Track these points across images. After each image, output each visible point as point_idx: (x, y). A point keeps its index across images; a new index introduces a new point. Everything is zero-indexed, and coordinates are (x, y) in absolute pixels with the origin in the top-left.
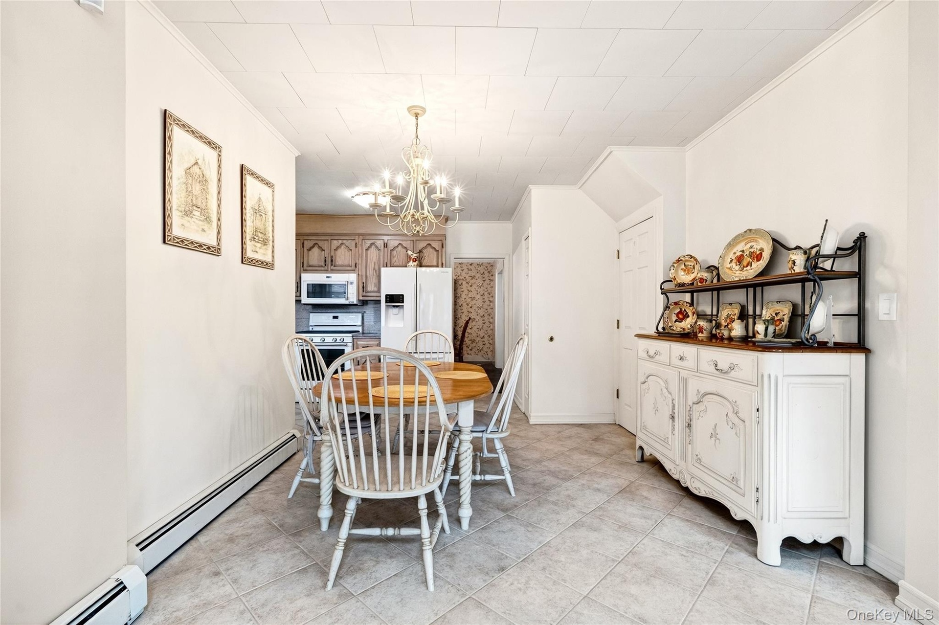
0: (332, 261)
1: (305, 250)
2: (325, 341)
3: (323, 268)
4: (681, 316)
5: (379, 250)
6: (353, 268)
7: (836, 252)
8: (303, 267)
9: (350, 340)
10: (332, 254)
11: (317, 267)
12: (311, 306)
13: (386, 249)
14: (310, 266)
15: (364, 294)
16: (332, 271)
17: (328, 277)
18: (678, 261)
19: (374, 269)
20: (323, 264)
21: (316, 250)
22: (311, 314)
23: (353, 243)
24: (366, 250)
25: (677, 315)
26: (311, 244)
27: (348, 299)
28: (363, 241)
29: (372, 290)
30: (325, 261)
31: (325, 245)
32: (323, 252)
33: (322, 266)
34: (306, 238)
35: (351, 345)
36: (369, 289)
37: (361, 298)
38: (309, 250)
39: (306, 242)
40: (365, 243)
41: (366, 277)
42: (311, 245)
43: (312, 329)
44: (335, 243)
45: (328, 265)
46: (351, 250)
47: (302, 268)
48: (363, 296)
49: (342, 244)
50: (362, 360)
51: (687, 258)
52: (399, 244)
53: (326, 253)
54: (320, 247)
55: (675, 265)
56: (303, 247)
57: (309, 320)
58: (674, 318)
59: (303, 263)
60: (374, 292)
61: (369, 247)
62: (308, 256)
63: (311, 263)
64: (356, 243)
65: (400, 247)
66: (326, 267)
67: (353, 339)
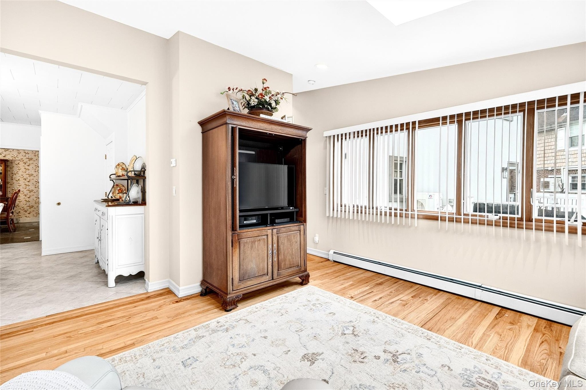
4: (120, 191)
7: (141, 169)
18: (119, 165)
25: (119, 190)
51: (122, 164)
55: (117, 167)
58: (117, 192)
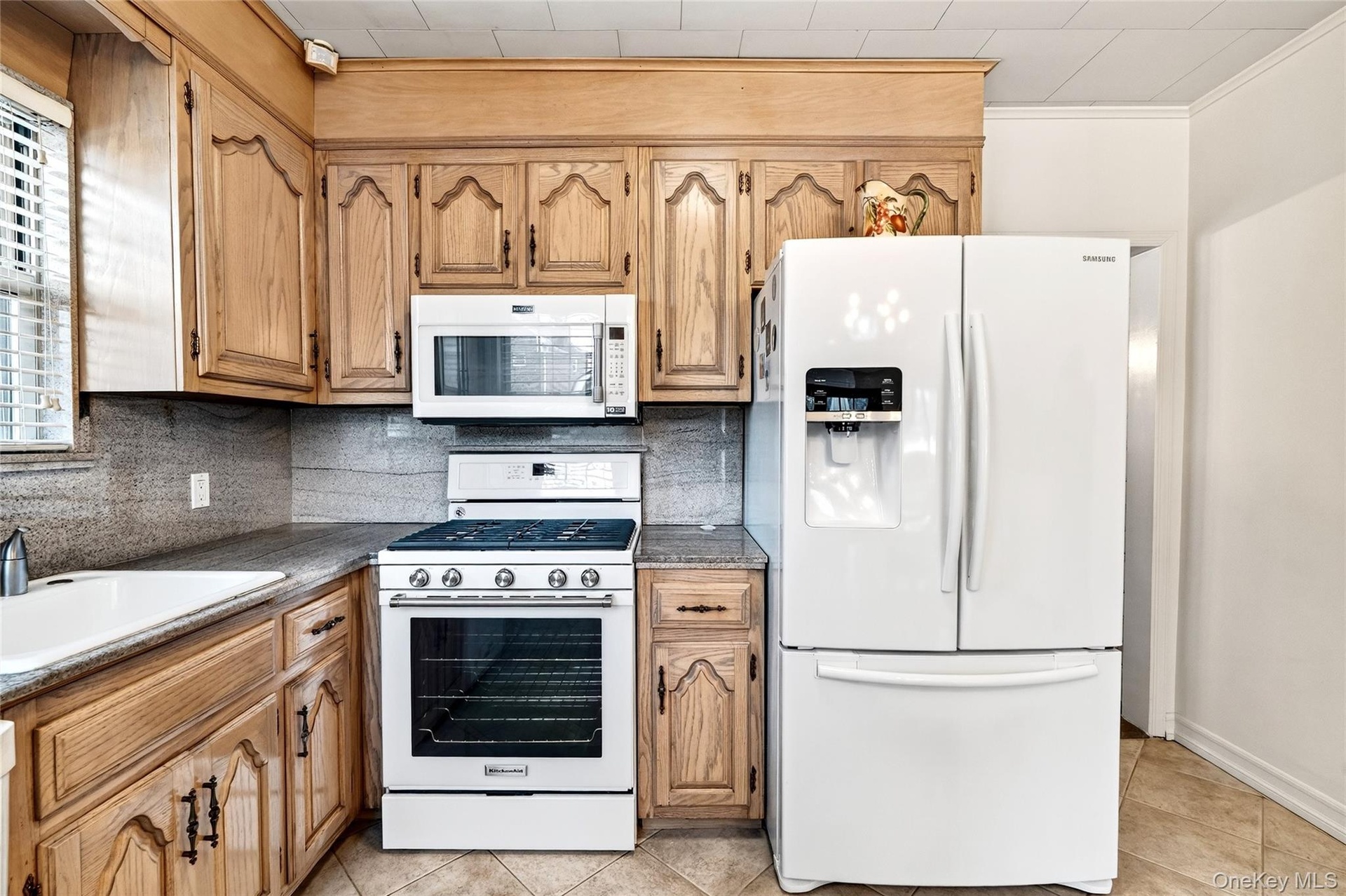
0: (533, 246)
1: (428, 210)
2: (515, 586)
3: (495, 279)
5: (720, 201)
6: (616, 274)
8: (418, 273)
9: (625, 577)
10: (534, 220)
11: (468, 271)
12: (452, 427)
13: (744, 197)
14: (446, 270)
15: (661, 378)
16: (534, 287)
17: (517, 309)
19: (702, 278)
20: (497, 262)
21: (468, 205)
22: (452, 457)
23: (617, 174)
24: (667, 201)
26: (449, 178)
27: (602, 398)
28: (657, 164)
29: (694, 362)
30: (506, 248)
31: (505, 187)
32: (498, 212)
33: (493, 271)
34: (428, 156)
35: (626, 598)
36: (681, 358)
37: (650, 396)
38: (440, 206)
39: (427, 174)
40: (664, 171)
41: (671, 312)
42: (450, 186)
43: (458, 513)
44: (545, 176)
45: (516, 265)
46: (608, 203)
47: (415, 279)
48: (656, 388)
49: (572, 177)
50: (678, 664)
52: (801, 177)
53: (507, 219)
54: (484, 194)
56: (417, 195)
57: (446, 478)
59: (418, 258)
60: (701, 369)
61: (682, 190)
62: (438, 225)
63: (449, 256)
64: (627, 176)
65: (805, 189)
66: (510, 272)
67: (636, 571)
